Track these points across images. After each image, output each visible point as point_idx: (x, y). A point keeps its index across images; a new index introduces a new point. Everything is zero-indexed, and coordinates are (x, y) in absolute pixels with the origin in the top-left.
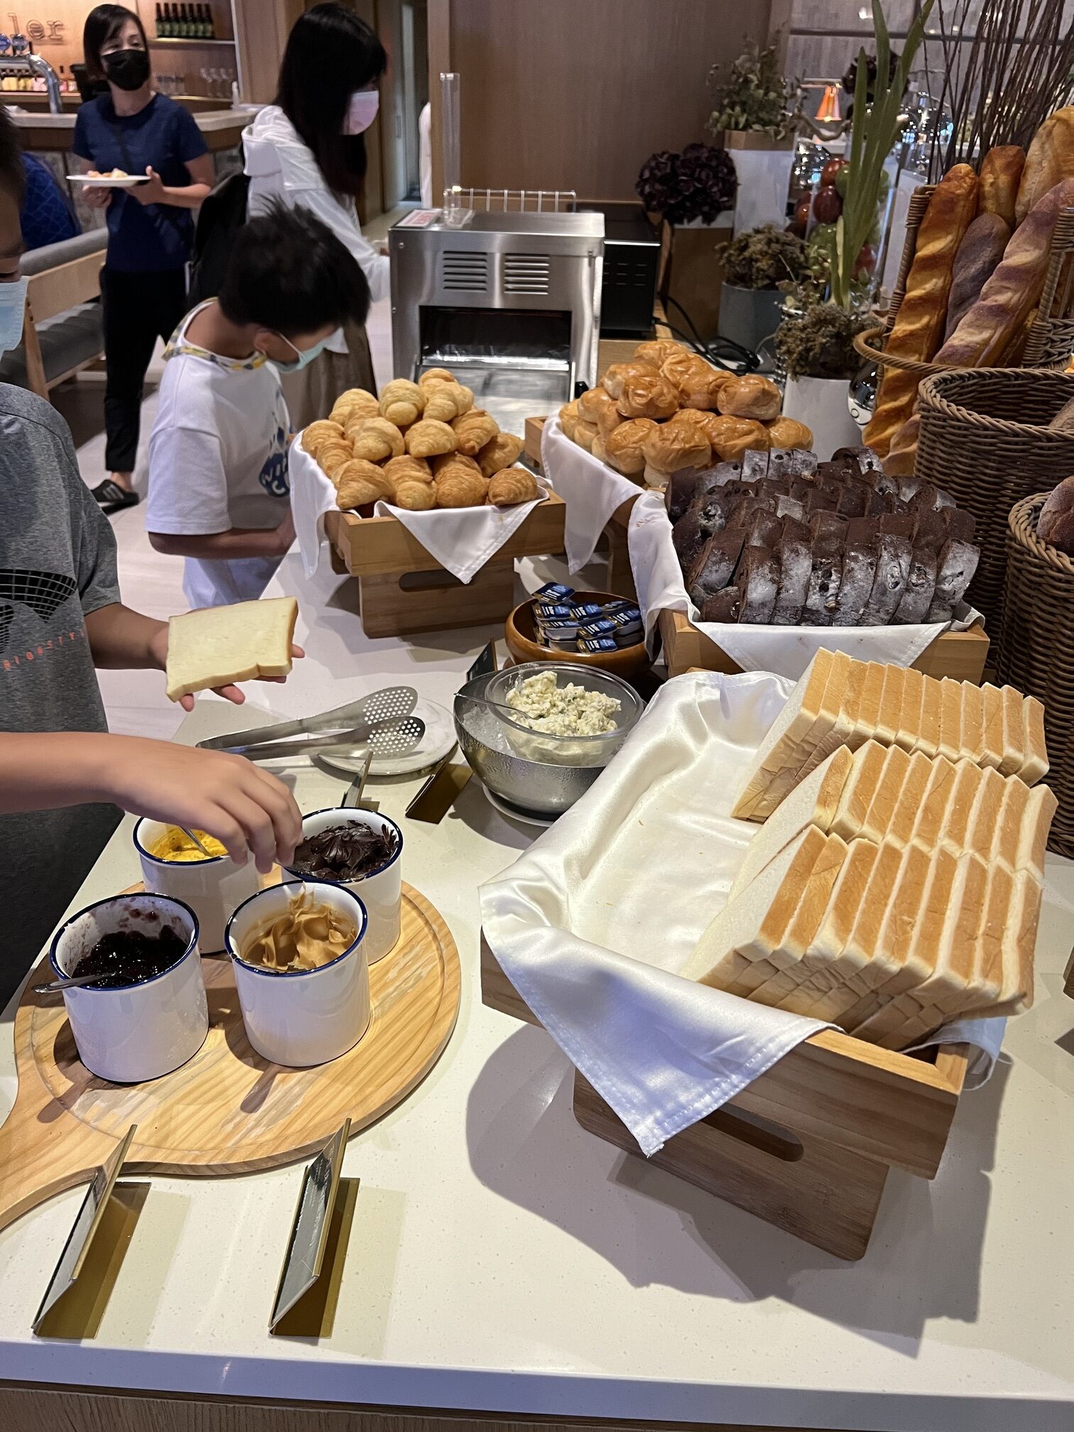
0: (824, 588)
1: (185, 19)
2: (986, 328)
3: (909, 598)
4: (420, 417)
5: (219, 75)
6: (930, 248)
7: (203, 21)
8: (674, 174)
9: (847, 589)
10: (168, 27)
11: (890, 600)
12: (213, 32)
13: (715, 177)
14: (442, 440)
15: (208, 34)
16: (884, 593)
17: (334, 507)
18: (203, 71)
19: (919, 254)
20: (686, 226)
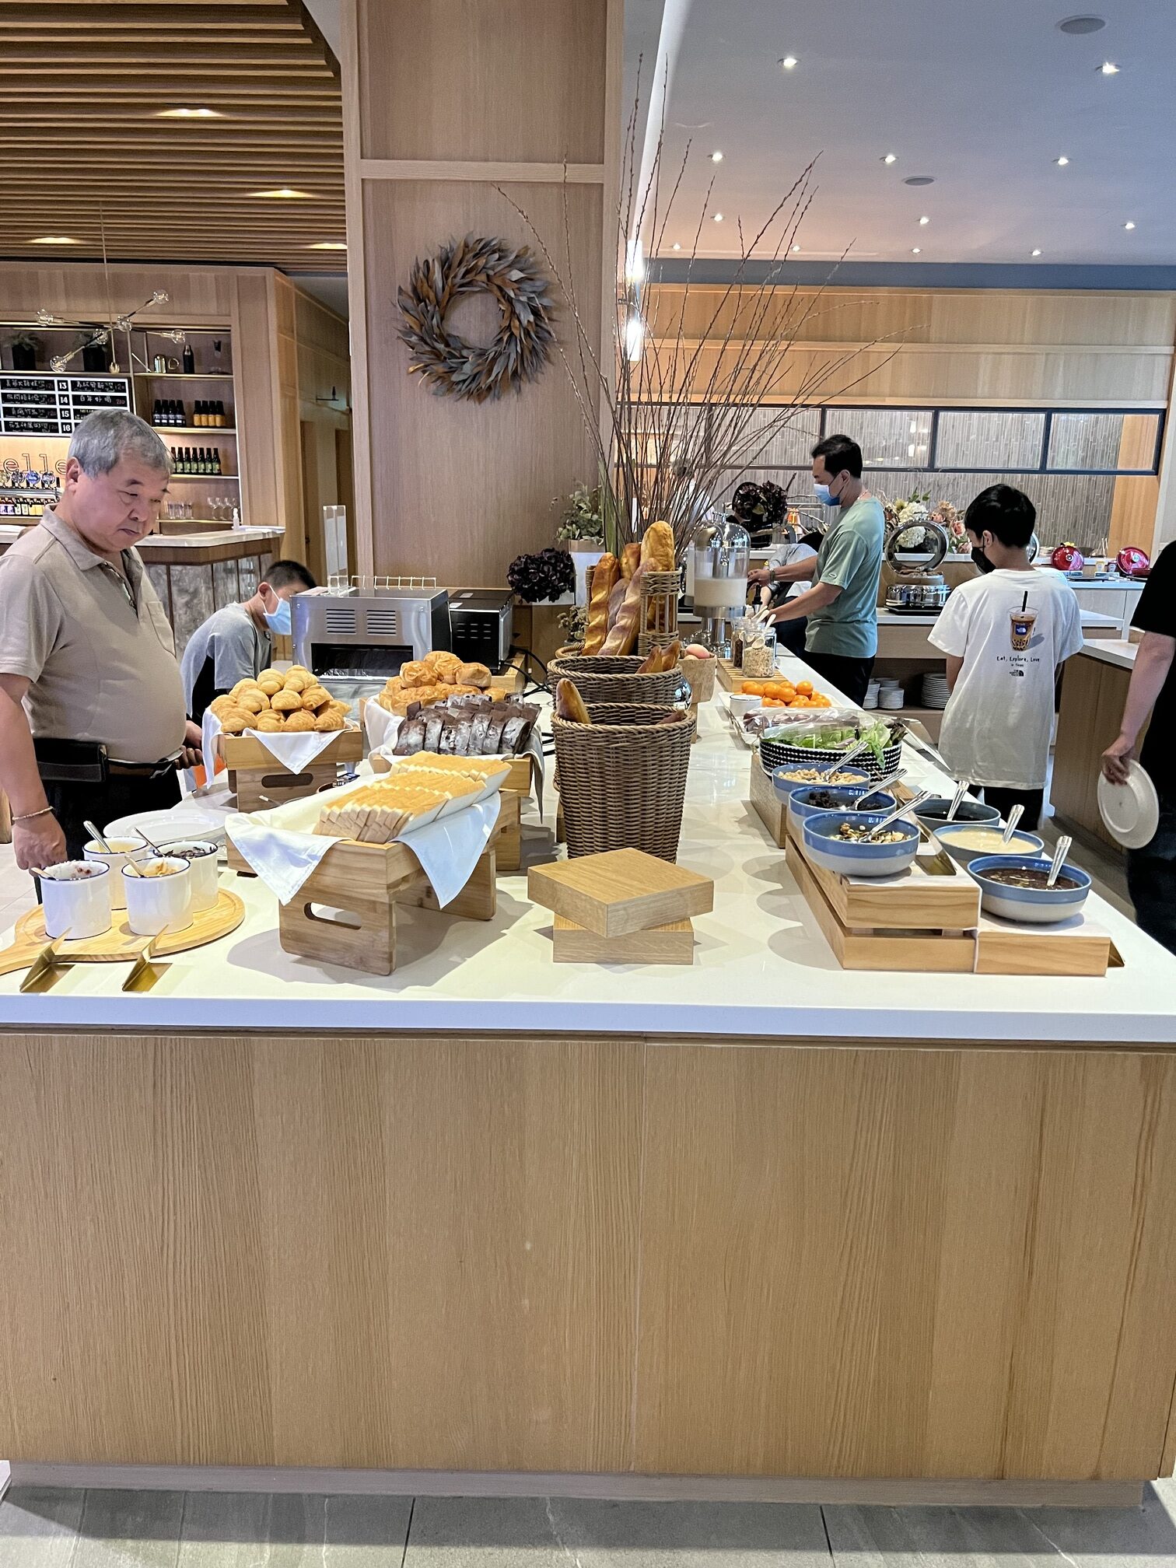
0: (448, 738)
1: (196, 460)
2: (619, 639)
3: (488, 741)
4: (281, 689)
5: (224, 503)
6: (598, 597)
7: (211, 461)
8: (526, 569)
9: (458, 738)
10: (180, 465)
11: (479, 743)
12: (220, 470)
13: (554, 569)
14: (292, 700)
15: (216, 471)
16: (475, 739)
17: (221, 733)
18: (209, 499)
19: (594, 601)
20: (538, 603)
